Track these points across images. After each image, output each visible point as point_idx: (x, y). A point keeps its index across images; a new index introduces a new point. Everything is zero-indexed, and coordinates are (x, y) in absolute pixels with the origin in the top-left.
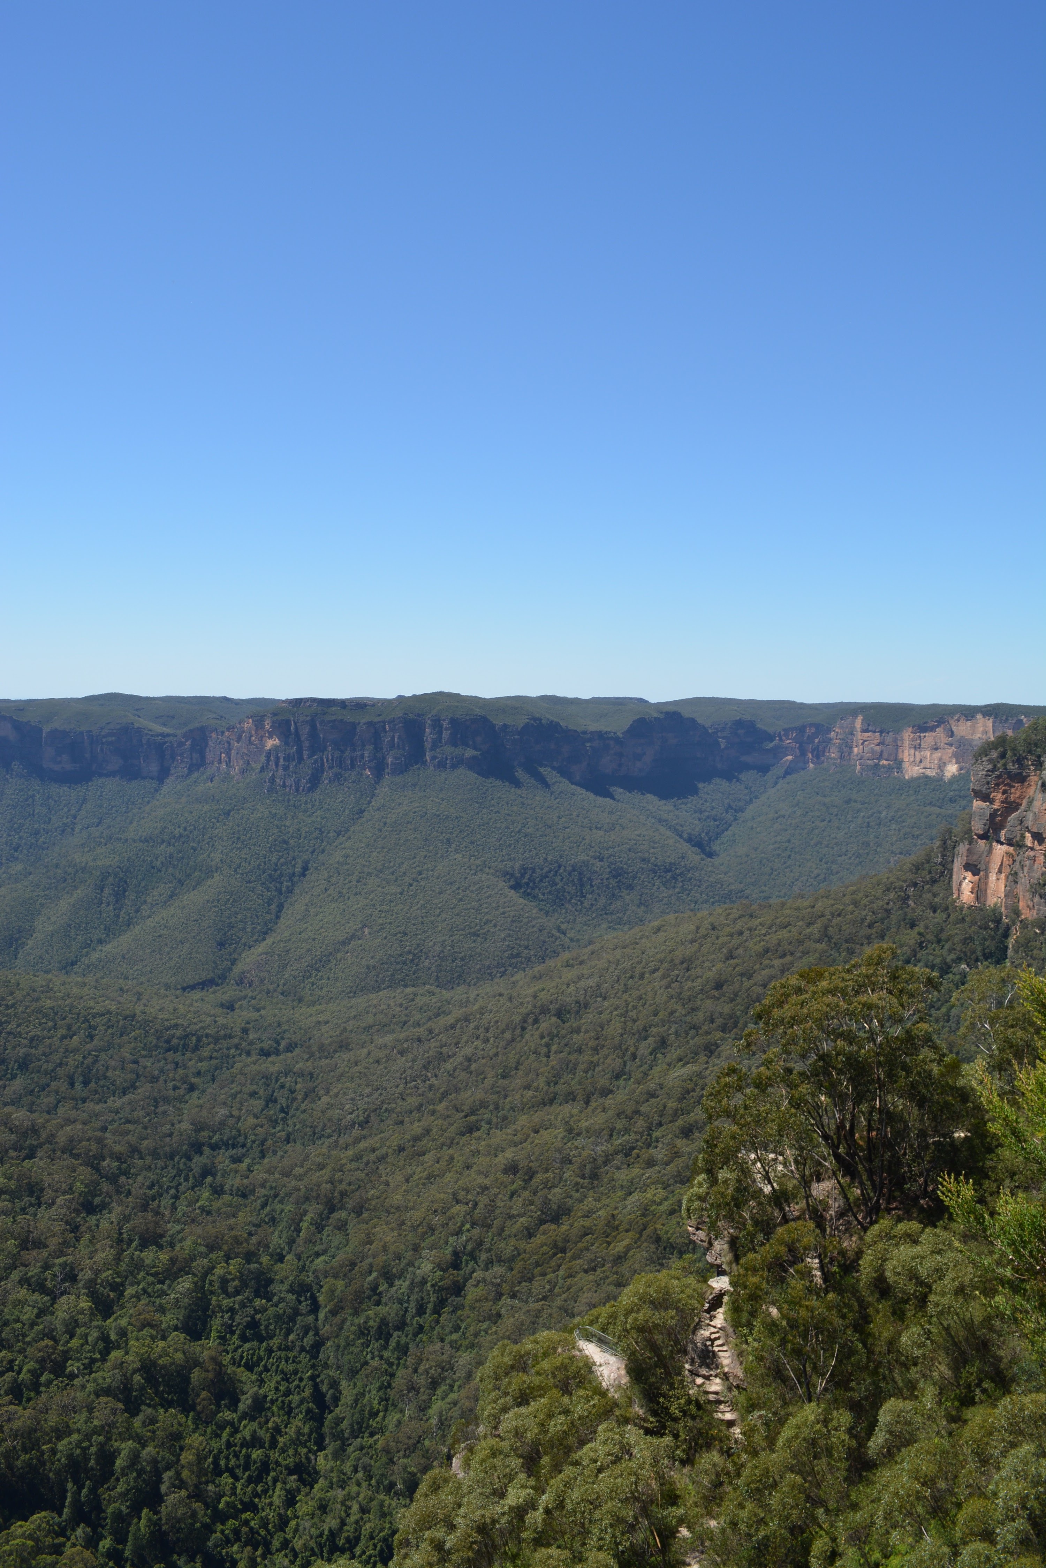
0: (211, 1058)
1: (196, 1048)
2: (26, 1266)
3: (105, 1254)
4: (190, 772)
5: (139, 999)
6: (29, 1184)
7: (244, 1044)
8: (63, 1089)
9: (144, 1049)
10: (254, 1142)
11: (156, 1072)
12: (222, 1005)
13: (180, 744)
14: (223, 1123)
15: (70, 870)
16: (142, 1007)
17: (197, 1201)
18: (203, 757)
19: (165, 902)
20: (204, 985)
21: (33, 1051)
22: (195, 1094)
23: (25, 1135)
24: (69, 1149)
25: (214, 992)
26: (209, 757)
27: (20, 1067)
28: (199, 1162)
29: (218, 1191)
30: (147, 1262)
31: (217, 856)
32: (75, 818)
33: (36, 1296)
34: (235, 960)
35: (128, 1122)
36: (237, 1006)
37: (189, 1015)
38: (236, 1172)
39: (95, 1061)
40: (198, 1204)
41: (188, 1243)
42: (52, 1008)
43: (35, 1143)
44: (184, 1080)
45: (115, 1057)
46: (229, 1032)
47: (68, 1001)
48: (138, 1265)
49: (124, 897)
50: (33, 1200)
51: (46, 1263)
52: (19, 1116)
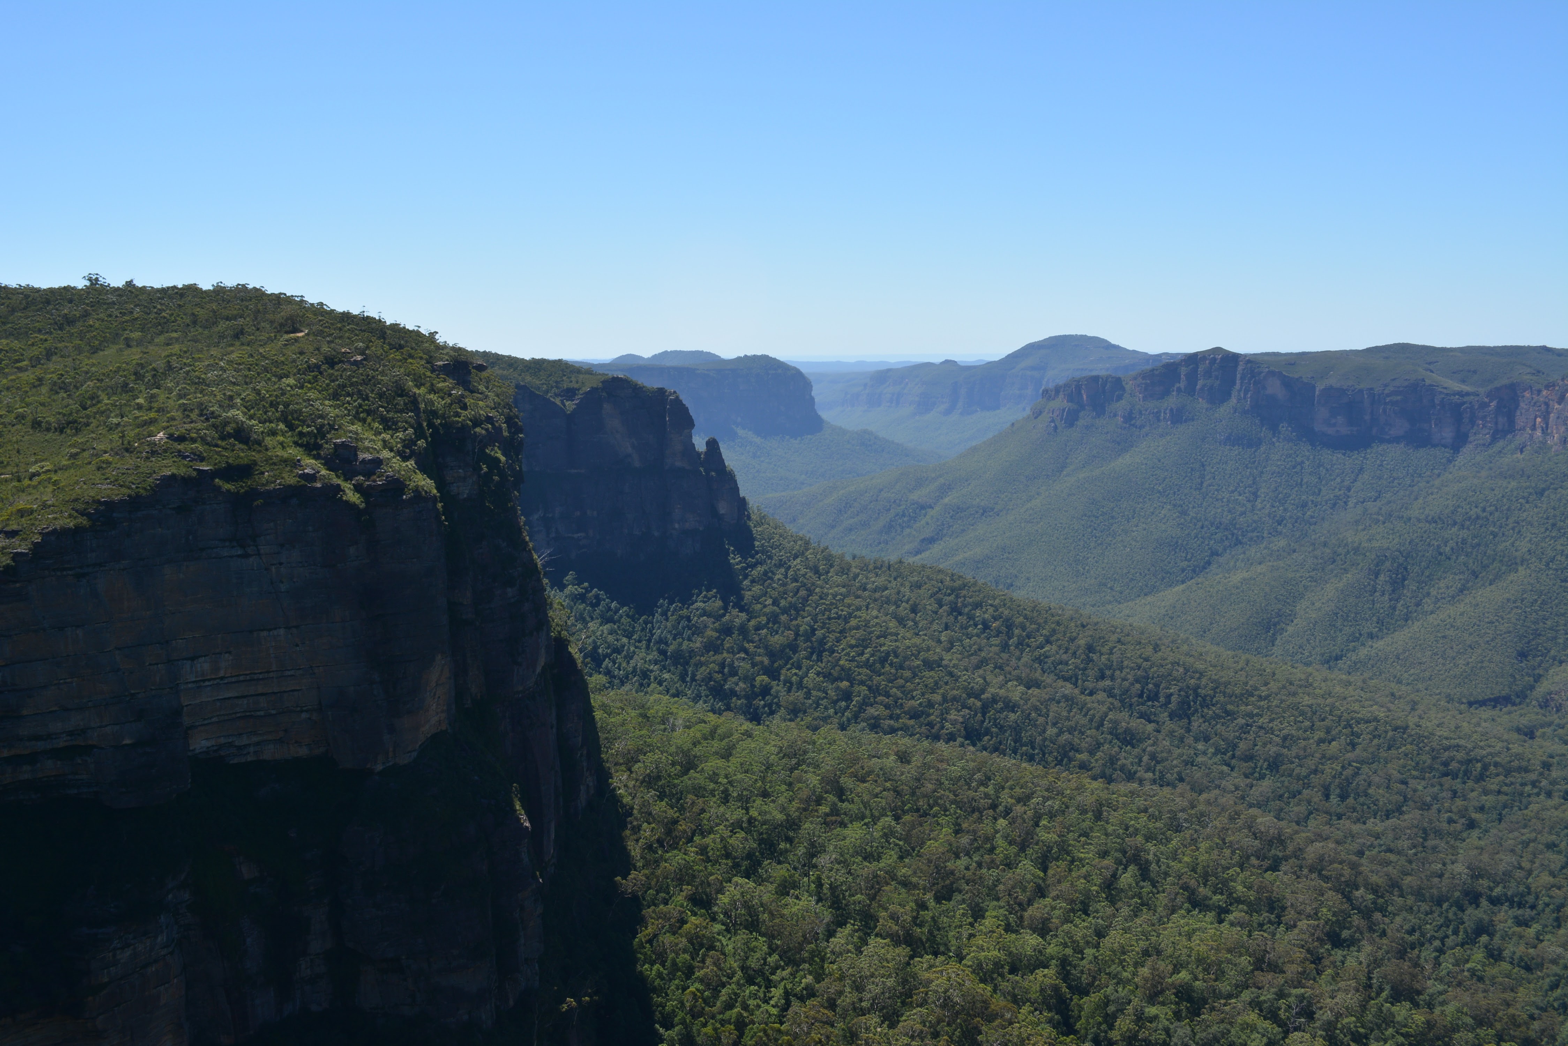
0: (1499, 792)
1: (1481, 778)
2: (1259, 988)
3: (1348, 998)
4: (1494, 439)
5: (1413, 709)
6: (1269, 898)
7: (1544, 783)
8: (1316, 799)
9: (1415, 768)
10: (1547, 905)
11: (1429, 799)
12: (1518, 730)
13: (1483, 405)
14: (1508, 874)
15: (1340, 550)
16: (1416, 719)
17: (1467, 961)
18: (1511, 421)
19: (1453, 597)
20: (1496, 702)
21: (1285, 751)
22: (1475, 833)
23: (1270, 843)
24: (1318, 868)
25: (1509, 713)
26: (1520, 421)
27: (1270, 767)
28: (1473, 915)
29: (1494, 955)
30: (1399, 1018)
31: (1524, 546)
32: (1349, 489)
33: (1267, 1024)
34: (1540, 676)
35: (1389, 850)
36: (1538, 734)
37: (1475, 736)
38: (1521, 937)
39: (1356, 774)
40: (1468, 966)
41: (1450, 1009)
42: (1310, 706)
43: (1280, 854)
44: (1463, 813)
45: (1380, 772)
46: (1524, 764)
47: (1329, 701)
48: (1388, 1020)
49: (1403, 586)
50: (1272, 917)
51: (1281, 990)
52: (1265, 821)
